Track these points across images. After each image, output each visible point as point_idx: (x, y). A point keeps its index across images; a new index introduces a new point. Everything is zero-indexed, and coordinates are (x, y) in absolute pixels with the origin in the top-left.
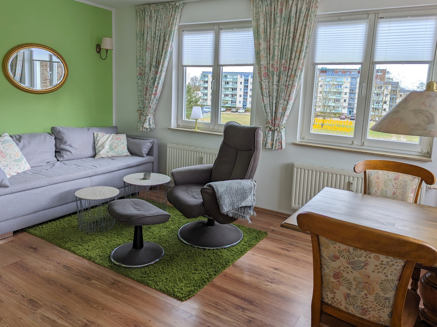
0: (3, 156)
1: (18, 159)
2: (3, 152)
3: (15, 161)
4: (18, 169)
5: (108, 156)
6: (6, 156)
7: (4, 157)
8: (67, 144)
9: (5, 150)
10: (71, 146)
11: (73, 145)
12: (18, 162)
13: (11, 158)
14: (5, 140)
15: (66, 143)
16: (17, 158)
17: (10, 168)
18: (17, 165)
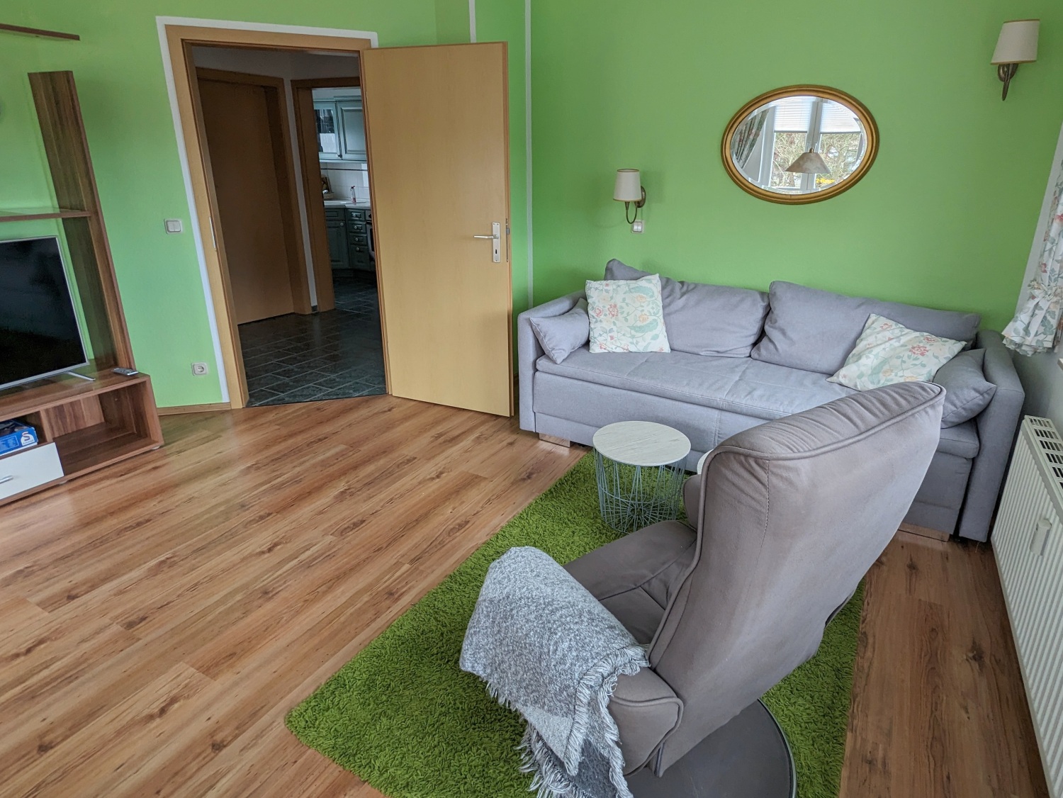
0: (613, 313)
1: (640, 327)
2: (618, 306)
3: (633, 328)
4: (632, 343)
5: (856, 386)
6: (619, 314)
7: (613, 315)
8: (777, 325)
9: (624, 305)
10: (783, 332)
11: (789, 333)
12: (636, 331)
13: (626, 320)
14: (637, 287)
15: (776, 322)
16: (639, 324)
17: (612, 338)
18: (633, 337)
